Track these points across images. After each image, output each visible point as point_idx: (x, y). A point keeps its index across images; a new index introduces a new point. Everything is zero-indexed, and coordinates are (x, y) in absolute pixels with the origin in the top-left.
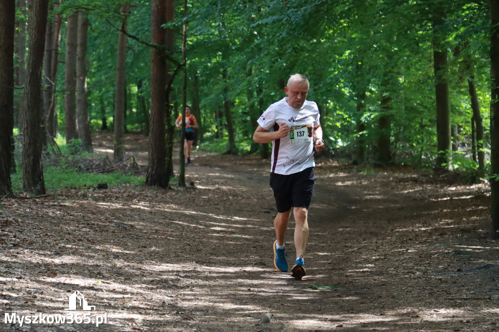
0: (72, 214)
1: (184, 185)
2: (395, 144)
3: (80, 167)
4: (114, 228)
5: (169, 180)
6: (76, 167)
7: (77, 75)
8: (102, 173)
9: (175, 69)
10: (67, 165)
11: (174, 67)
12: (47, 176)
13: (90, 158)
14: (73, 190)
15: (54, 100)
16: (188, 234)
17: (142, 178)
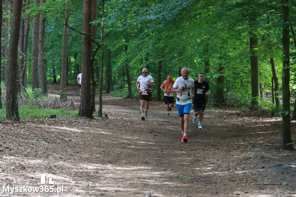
0: (35, 132)
1: (102, 117)
2: (226, 93)
3: (40, 105)
4: (59, 141)
5: (93, 113)
6: (38, 105)
7: (39, 51)
8: (53, 108)
9: (97, 47)
10: (32, 104)
11: (96, 46)
12: (20, 110)
13: (46, 100)
14: (36, 119)
15: (25, 65)
16: (103, 145)
17: (77, 112)
